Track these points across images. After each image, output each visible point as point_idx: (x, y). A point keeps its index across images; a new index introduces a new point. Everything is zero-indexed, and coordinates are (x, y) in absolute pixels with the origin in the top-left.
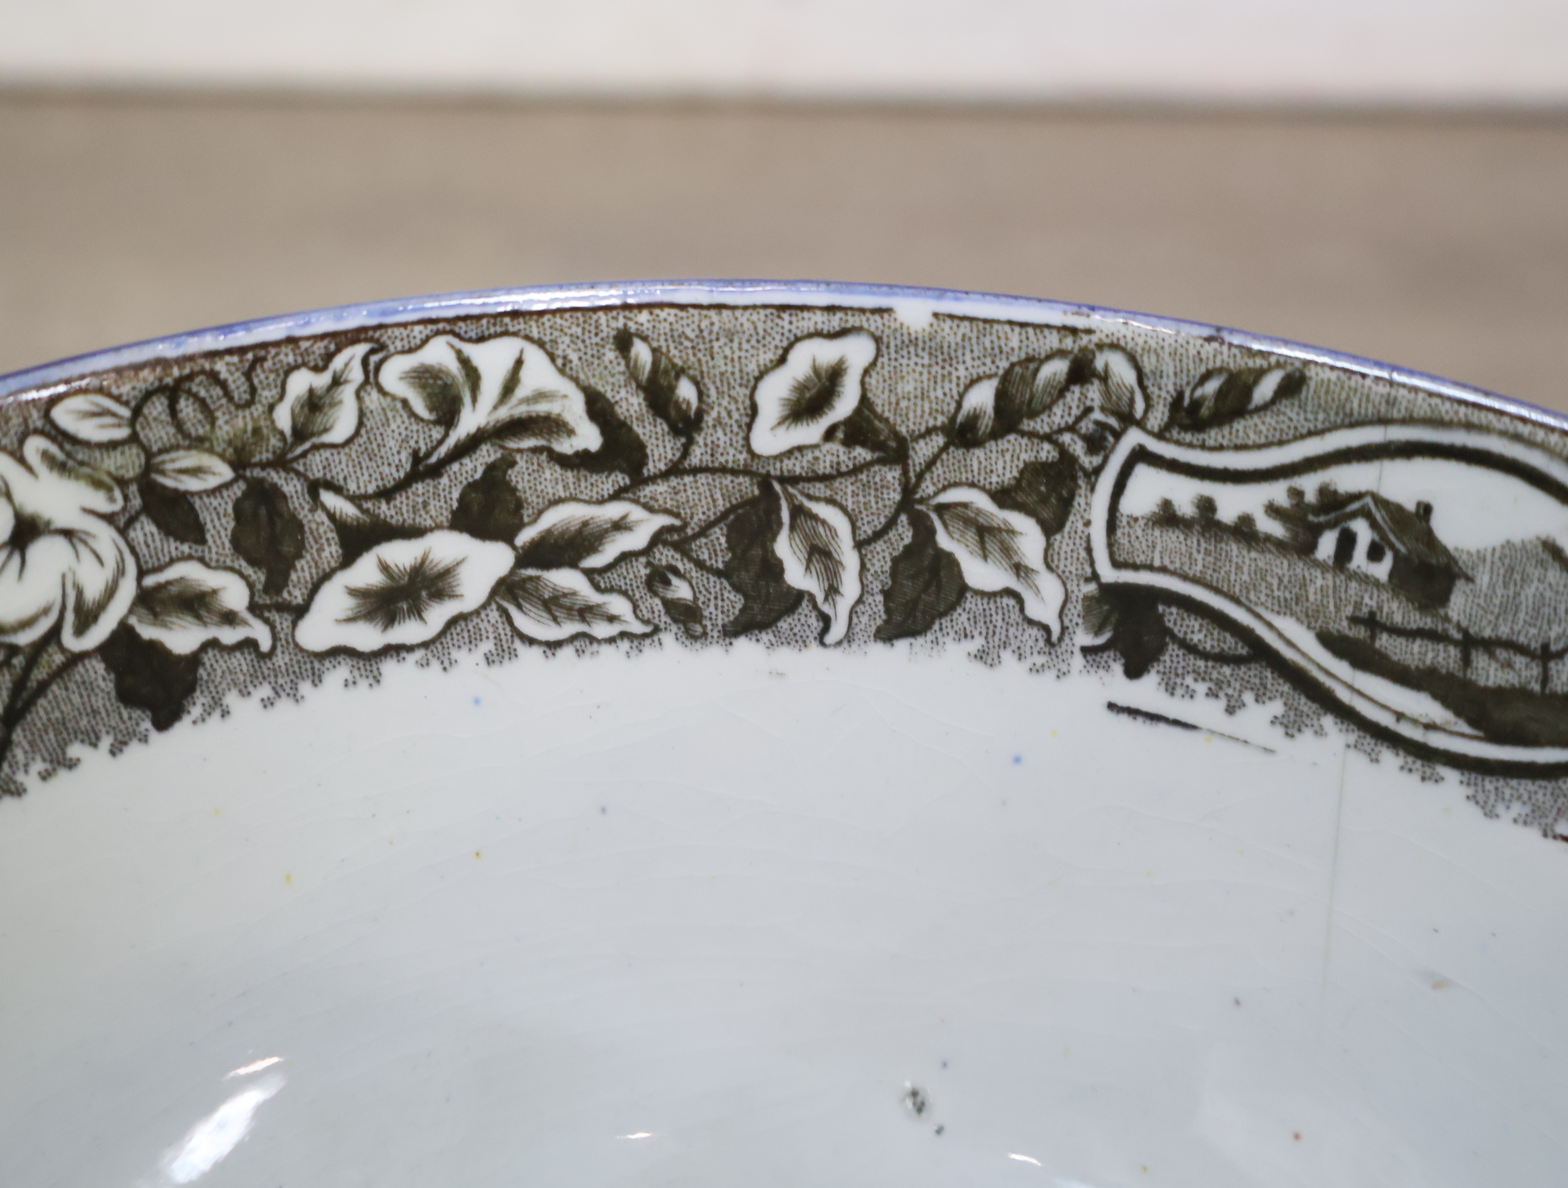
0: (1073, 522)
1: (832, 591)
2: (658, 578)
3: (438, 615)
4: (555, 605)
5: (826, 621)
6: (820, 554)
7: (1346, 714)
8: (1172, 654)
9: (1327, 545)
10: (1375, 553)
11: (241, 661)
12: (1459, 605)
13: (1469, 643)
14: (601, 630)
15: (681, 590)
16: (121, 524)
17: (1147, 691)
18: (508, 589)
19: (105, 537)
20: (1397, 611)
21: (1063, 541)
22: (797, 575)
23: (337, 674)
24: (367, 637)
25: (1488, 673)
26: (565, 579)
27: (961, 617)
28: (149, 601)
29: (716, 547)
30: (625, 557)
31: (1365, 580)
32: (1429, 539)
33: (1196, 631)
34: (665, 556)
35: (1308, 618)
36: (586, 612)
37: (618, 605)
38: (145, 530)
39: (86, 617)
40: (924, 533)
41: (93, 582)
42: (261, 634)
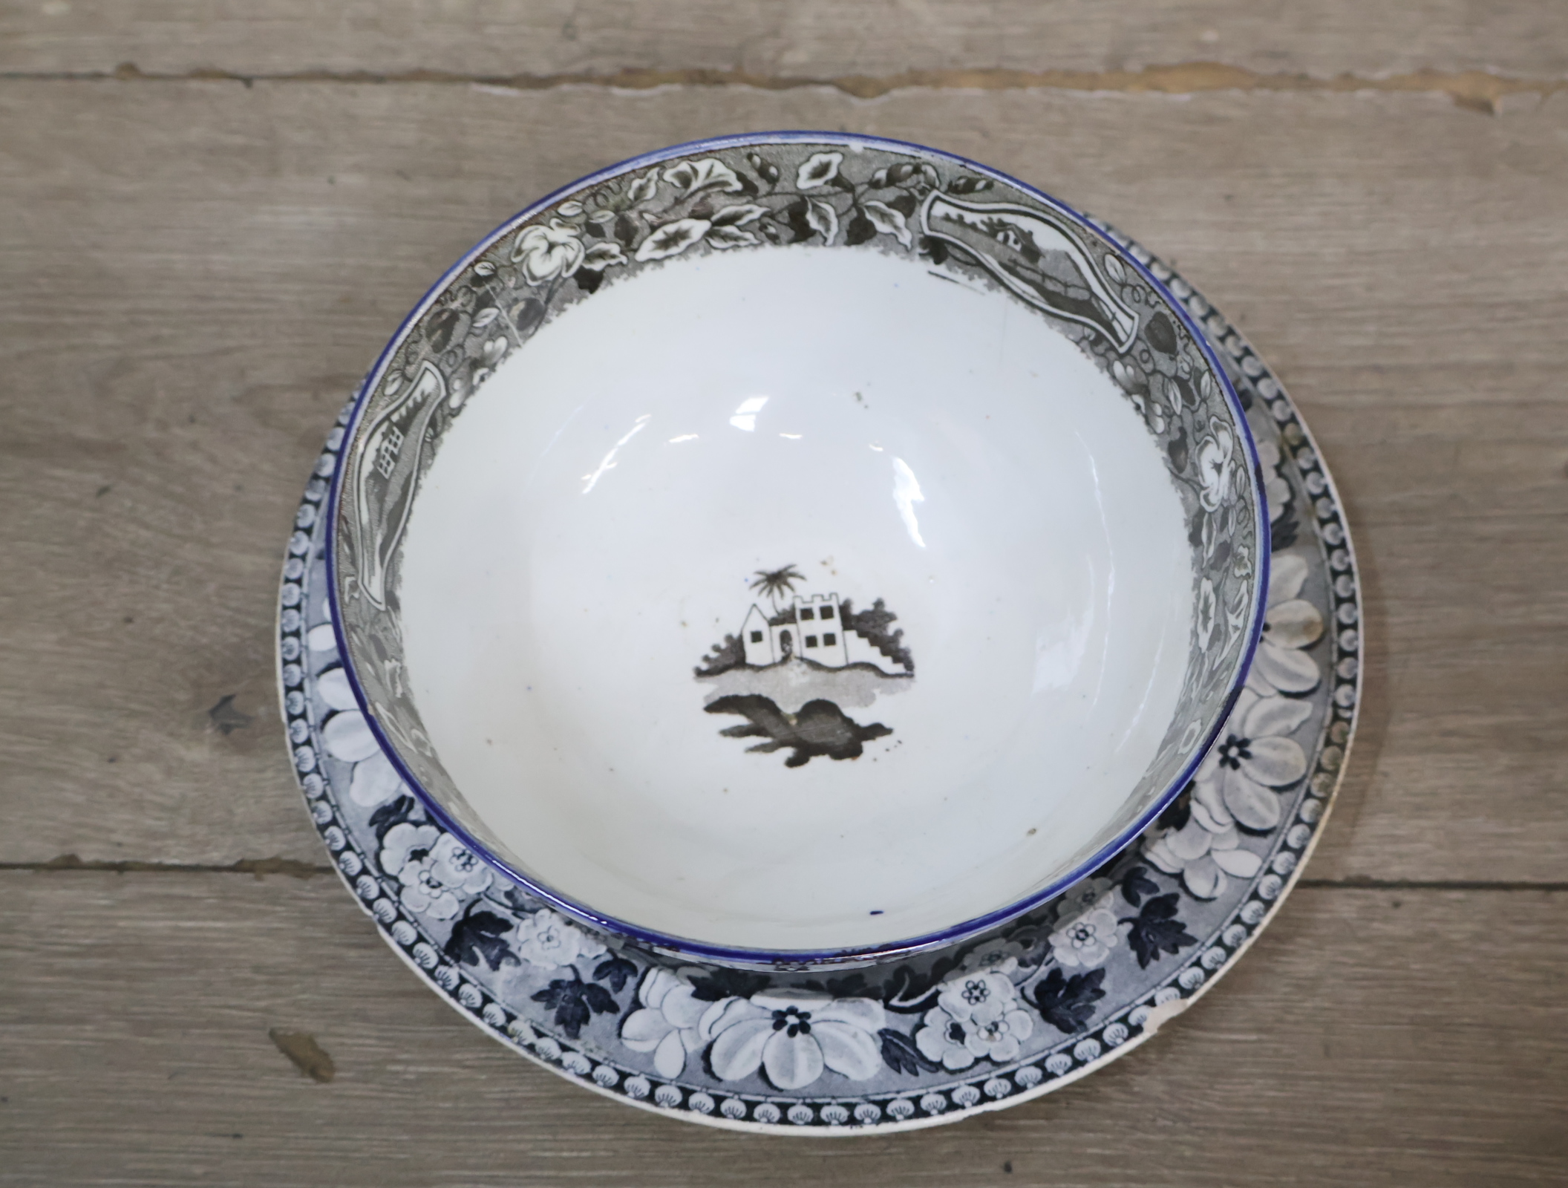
0: (915, 215)
1: (828, 229)
2: (763, 227)
3: (683, 244)
4: (725, 237)
5: (825, 239)
6: (823, 219)
7: (1008, 288)
8: (949, 260)
9: (1000, 236)
10: (1016, 242)
11: (617, 269)
12: (1041, 264)
13: (1044, 276)
14: (742, 243)
15: (772, 230)
16: (579, 238)
17: (941, 269)
18: (709, 234)
19: (575, 243)
20: (1022, 260)
21: (911, 220)
22: (814, 223)
23: (648, 268)
24: (659, 254)
25: (1050, 286)
26: (729, 229)
27: (875, 240)
28: (589, 258)
29: (785, 217)
30: (751, 221)
31: (1014, 250)
32: (1032, 242)
33: (959, 254)
34: (766, 220)
35: (995, 256)
36: (736, 239)
37: (749, 235)
38: (587, 238)
39: (569, 266)
40: (861, 213)
41: (570, 255)
42: (624, 259)
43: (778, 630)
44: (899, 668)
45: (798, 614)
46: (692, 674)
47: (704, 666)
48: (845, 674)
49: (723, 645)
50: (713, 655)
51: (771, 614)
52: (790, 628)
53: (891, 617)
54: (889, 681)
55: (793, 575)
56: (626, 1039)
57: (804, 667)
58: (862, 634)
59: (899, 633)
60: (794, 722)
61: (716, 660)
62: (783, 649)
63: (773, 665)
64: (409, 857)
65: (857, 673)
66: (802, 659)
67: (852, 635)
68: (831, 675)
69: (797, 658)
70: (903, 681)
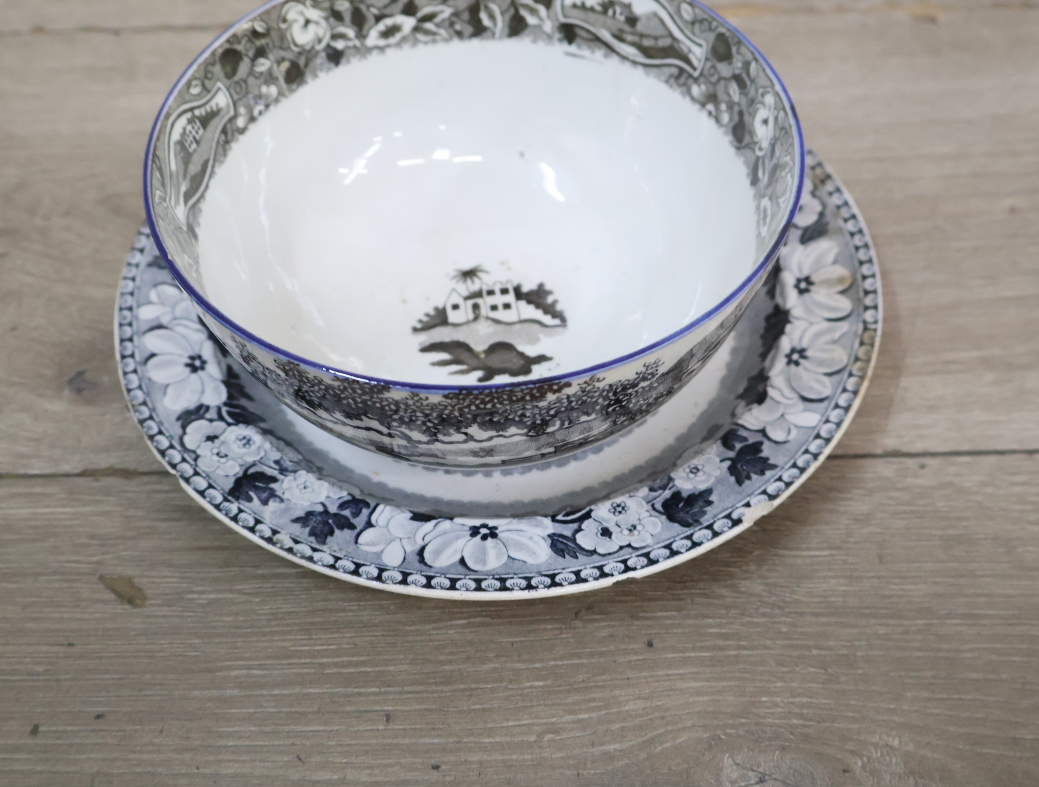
0: (553, 7)
1: (495, 25)
2: (452, 24)
3: (398, 36)
4: (427, 32)
5: (493, 34)
6: (492, 17)
7: (618, 53)
8: (578, 40)
9: (610, 12)
10: (621, 14)
11: (353, 51)
12: (640, 27)
13: (642, 36)
14: (438, 38)
15: (458, 27)
16: (326, 19)
17: (573, 48)
18: (416, 29)
19: (323, 23)
20: (626, 28)
21: (552, 11)
22: (486, 21)
23: (375, 53)
24: (382, 42)
25: (647, 43)
26: (429, 26)
27: (527, 31)
28: (335, 37)
29: (466, 16)
30: (444, 20)
31: (619, 21)
32: (631, 12)
33: (583, 34)
34: (454, 19)
35: (609, 29)
36: (434, 34)
37: (442, 32)
38: (332, 20)
39: (320, 41)
40: (517, 11)
41: (321, 32)
42: (357, 43)
43: (470, 303)
44: (557, 322)
45: (484, 293)
46: (410, 331)
47: (419, 326)
48: (518, 327)
49: (432, 313)
50: (425, 319)
51: (465, 293)
52: (479, 301)
53: (550, 293)
54: (549, 330)
55: (482, 271)
56: (361, 544)
57: (489, 322)
58: (529, 302)
59: (555, 302)
60: (483, 356)
61: (427, 322)
62: (474, 312)
63: (468, 322)
64: (204, 439)
65: (527, 326)
66: (488, 318)
67: (522, 304)
68: (508, 327)
69: (484, 317)
70: (560, 330)
